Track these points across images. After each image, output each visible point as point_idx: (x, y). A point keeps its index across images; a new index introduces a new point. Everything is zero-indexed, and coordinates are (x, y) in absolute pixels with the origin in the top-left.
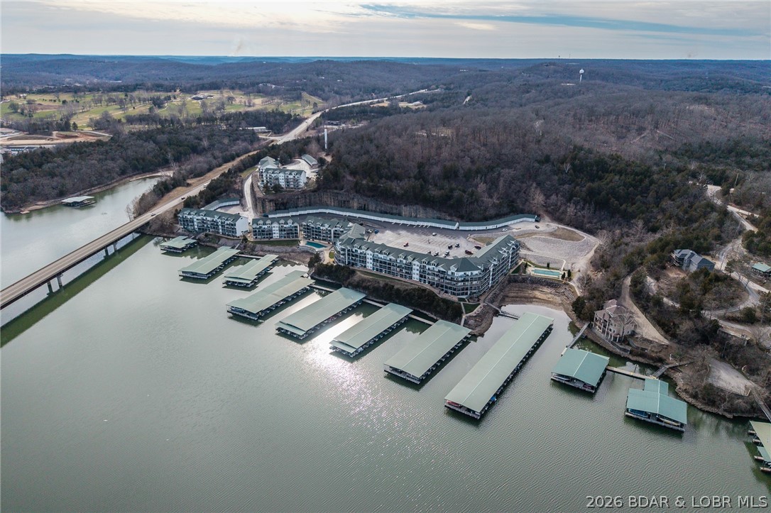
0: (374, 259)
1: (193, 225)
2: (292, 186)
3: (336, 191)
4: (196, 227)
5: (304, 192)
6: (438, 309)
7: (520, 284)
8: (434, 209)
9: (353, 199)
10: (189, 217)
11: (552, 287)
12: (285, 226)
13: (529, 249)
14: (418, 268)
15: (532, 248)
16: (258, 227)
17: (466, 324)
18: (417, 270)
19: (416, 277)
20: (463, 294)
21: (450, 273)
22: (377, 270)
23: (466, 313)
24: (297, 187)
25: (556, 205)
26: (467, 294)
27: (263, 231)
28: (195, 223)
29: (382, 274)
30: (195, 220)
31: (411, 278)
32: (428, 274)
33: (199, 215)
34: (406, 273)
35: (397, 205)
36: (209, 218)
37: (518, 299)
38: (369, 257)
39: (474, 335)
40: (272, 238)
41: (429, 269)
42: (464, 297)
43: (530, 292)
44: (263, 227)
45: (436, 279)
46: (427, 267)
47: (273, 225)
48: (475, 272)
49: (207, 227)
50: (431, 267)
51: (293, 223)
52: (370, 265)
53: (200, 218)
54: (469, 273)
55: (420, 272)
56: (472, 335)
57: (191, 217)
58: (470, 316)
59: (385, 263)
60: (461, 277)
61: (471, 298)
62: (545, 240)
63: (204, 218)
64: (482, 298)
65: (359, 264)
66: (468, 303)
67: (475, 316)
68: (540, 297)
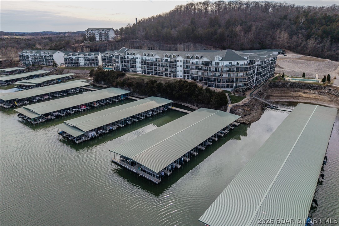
0: (142, 62)
1: (29, 61)
2: (104, 39)
3: (132, 40)
4: (31, 62)
5: (111, 42)
6: (200, 97)
7: (281, 88)
8: (201, 43)
9: (144, 44)
10: (26, 54)
11: (314, 89)
12: (88, 57)
13: (281, 68)
14: (182, 64)
15: (283, 67)
16: (68, 57)
17: (232, 111)
18: (181, 66)
19: (180, 74)
20: (228, 86)
21: (214, 63)
22: (145, 73)
23: (232, 103)
24: (107, 39)
25: (298, 42)
26: (232, 87)
27: (72, 60)
28: (30, 59)
29: (149, 75)
30: (29, 56)
31: (175, 76)
32: (192, 69)
33: (32, 53)
34: (171, 71)
35: (174, 44)
36: (38, 55)
37: (282, 97)
38: (138, 60)
39: (244, 123)
40: (79, 66)
41: (192, 63)
42: (229, 89)
43: (292, 93)
44: (72, 57)
45: (200, 73)
46: (191, 61)
47: (79, 56)
48: (242, 63)
49: (38, 61)
50: (194, 61)
51: (94, 55)
52: (139, 70)
53: (33, 54)
54: (234, 63)
55: (184, 68)
56: (241, 123)
57: (27, 54)
58: (237, 106)
59: (152, 64)
60: (226, 66)
61: (236, 91)
62: (294, 62)
63: (36, 55)
64: (248, 93)
65: (130, 69)
66: (233, 94)
67: (243, 106)
68: (305, 96)
